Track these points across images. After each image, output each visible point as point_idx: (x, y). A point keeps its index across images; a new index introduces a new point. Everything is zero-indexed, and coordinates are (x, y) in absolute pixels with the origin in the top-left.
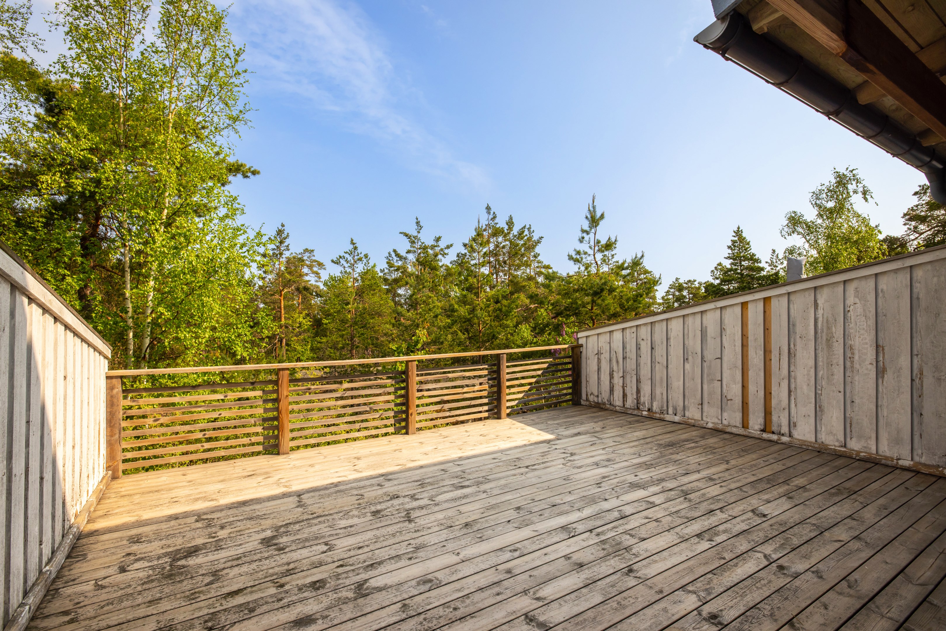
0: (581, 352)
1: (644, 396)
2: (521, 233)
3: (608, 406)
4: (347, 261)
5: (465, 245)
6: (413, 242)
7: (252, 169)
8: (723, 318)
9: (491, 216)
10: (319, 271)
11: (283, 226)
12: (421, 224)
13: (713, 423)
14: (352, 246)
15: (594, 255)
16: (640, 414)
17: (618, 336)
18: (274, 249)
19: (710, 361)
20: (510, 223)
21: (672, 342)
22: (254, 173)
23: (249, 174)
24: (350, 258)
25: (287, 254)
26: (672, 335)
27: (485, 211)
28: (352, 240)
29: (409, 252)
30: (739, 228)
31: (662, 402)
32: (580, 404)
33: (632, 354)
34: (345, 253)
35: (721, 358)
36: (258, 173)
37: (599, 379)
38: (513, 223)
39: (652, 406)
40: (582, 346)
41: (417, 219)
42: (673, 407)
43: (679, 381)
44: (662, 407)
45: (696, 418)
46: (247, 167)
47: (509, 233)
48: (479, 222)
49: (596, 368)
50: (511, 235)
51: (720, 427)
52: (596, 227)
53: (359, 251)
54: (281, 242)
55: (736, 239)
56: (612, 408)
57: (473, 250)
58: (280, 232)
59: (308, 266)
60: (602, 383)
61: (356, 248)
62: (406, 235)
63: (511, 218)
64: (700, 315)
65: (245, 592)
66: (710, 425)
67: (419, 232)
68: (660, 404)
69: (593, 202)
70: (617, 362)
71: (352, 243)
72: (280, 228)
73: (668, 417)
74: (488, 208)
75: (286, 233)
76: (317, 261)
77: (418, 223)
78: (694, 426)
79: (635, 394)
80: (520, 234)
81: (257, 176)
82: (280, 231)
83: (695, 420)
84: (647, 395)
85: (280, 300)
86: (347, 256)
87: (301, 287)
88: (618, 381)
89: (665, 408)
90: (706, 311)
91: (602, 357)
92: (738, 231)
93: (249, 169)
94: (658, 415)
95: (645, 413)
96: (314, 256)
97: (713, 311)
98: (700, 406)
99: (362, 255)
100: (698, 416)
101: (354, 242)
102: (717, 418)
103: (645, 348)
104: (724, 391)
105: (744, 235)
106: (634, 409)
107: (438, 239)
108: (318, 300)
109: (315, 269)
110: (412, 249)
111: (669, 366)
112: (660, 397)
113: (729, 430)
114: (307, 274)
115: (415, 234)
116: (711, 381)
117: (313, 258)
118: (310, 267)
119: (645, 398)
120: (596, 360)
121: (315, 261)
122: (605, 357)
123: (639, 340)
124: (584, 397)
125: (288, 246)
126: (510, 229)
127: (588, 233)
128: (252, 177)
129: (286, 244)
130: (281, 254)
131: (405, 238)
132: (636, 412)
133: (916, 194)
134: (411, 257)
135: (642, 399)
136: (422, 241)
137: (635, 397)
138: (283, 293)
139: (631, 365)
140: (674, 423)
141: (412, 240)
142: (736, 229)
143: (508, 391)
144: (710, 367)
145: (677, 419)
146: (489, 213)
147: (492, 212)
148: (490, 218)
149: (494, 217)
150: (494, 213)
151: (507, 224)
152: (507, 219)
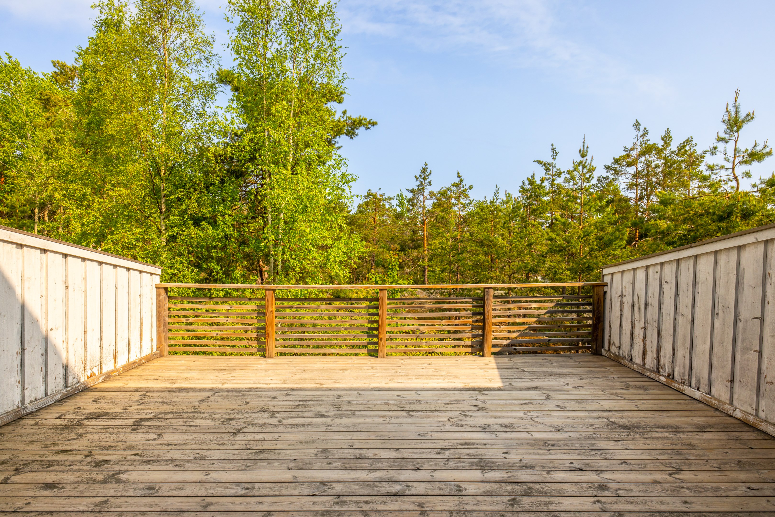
0: (605, 293)
1: (665, 357)
2: (681, 150)
3: (626, 362)
5: (608, 168)
6: (547, 169)
7: (372, 121)
8: (769, 257)
9: (641, 133)
11: (426, 165)
12: (557, 150)
13: (742, 411)
14: (458, 179)
15: (733, 169)
16: (657, 379)
17: (641, 275)
18: (418, 185)
19: (746, 321)
20: (667, 138)
21: (700, 288)
22: (374, 124)
23: (370, 126)
25: (429, 189)
26: (701, 277)
27: (633, 128)
28: (458, 173)
31: (684, 368)
32: (601, 355)
33: (654, 300)
35: (762, 319)
36: (376, 123)
37: (621, 325)
38: (671, 137)
39: (673, 371)
40: (606, 285)
41: (552, 145)
42: (696, 377)
43: (705, 343)
44: (684, 375)
45: (723, 399)
46: (368, 120)
47: (665, 149)
49: (618, 314)
50: (668, 152)
51: (751, 419)
52: (737, 131)
53: (464, 183)
54: (424, 179)
56: (630, 364)
57: (617, 172)
58: (424, 171)
60: (624, 332)
61: (461, 181)
62: (540, 163)
63: (668, 132)
64: (735, 252)
65: (69, 453)
66: (738, 414)
67: (554, 159)
68: (681, 371)
70: (639, 308)
71: (459, 176)
72: (424, 166)
73: (687, 390)
74: (637, 125)
75: (428, 171)
77: (553, 149)
78: (717, 410)
79: (655, 352)
80: (679, 150)
81: (375, 126)
82: (424, 169)
83: (719, 401)
84: (668, 356)
85: (424, 228)
88: (639, 333)
89: (687, 377)
90: (745, 246)
91: (625, 300)
93: (370, 121)
94: (676, 385)
95: (663, 379)
97: (753, 247)
98: (729, 384)
100: (725, 397)
102: (751, 405)
103: (669, 292)
104: (764, 368)
106: (652, 371)
110: (547, 176)
111: (696, 321)
112: (682, 361)
113: (763, 427)
116: (746, 349)
119: (666, 360)
120: (619, 303)
122: (627, 300)
123: (663, 282)
124: (606, 346)
125: (430, 182)
126: (667, 144)
127: (726, 141)
128: (372, 128)
129: (428, 180)
130: (424, 189)
131: (540, 165)
132: (653, 375)
135: (662, 361)
136: (558, 167)
137: (655, 356)
138: (426, 223)
139: (652, 313)
140: (695, 399)
141: (547, 167)
143: (494, 328)
144: (745, 329)
145: (697, 395)
146: (639, 130)
147: (642, 128)
148: (639, 135)
149: (645, 134)
150: (645, 129)
151: (663, 139)
152: (663, 134)
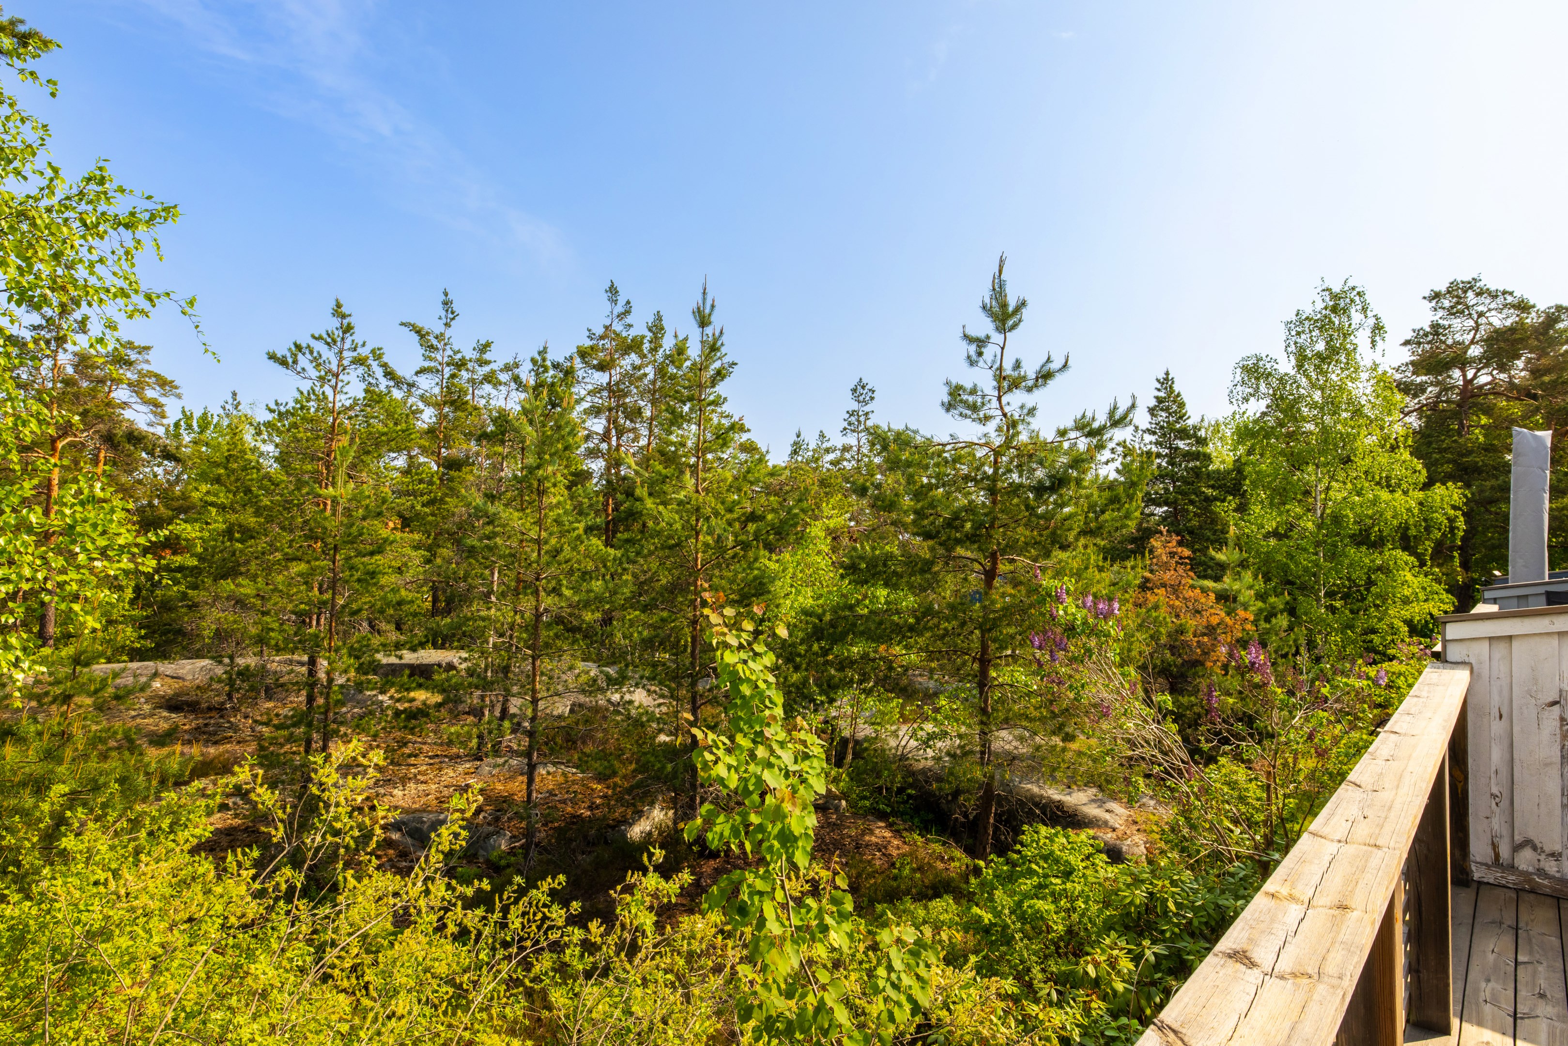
2: (678, 353)
4: (317, 361)
6: (432, 349)
7: (22, 29)
9: (619, 309)
10: (163, 400)
12: (455, 307)
14: (335, 322)
18: (35, 328)
20: (657, 329)
24: (329, 355)
25: (80, 342)
27: (605, 296)
28: (339, 306)
29: (421, 371)
30: (1167, 374)
34: (319, 338)
38: (662, 329)
41: (446, 294)
47: (654, 349)
48: (704, 293)
50: (659, 355)
52: (1009, 328)
53: (358, 338)
55: (1162, 394)
59: (130, 385)
61: (348, 329)
62: (416, 330)
63: (659, 317)
67: (447, 325)
69: (1000, 272)
71: (338, 311)
74: (613, 291)
76: (156, 376)
77: (447, 304)
86: (319, 347)
87: (119, 432)
92: (1167, 379)
93: (13, 23)
96: (147, 362)
99: (364, 352)
101: (344, 310)
105: (1177, 388)
107: (484, 348)
108: (161, 471)
109: (150, 393)
110: (429, 364)
114: (125, 405)
115: (437, 327)
117: (146, 367)
118: (137, 387)
120: (1552, 724)
121: (151, 374)
124: (1478, 850)
126: (657, 341)
130: (61, 340)
131: (413, 336)
133: (1407, 343)
134: (428, 384)
136: (455, 347)
141: (432, 343)
142: (1161, 376)
146: (615, 302)
147: (622, 301)
148: (615, 313)
149: (627, 312)
150: (628, 302)
151: (650, 330)
152: (650, 320)
